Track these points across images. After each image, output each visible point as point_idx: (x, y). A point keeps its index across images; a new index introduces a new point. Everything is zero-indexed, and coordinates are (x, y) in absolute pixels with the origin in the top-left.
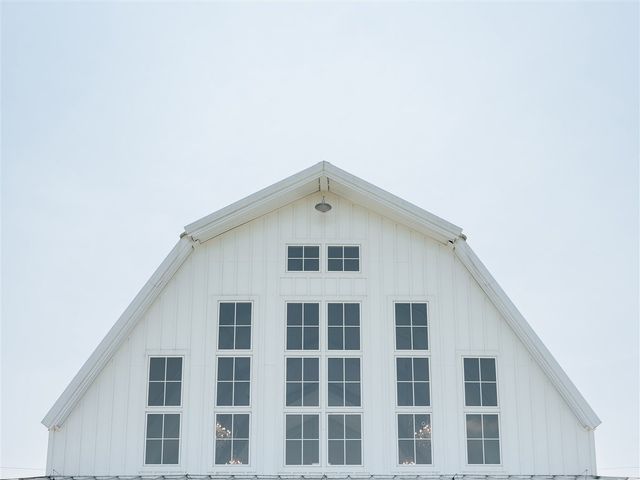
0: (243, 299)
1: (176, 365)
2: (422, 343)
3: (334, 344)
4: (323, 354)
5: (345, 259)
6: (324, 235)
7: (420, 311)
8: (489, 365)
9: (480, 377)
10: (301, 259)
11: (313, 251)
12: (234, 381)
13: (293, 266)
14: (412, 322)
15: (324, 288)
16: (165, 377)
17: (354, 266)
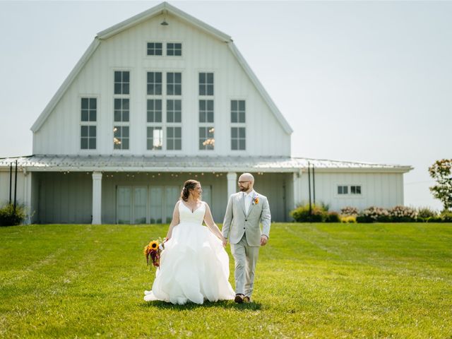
0: (126, 70)
1: (94, 101)
2: (211, 92)
3: (170, 92)
4: (164, 97)
6: (165, 37)
7: (211, 76)
8: (242, 103)
9: (238, 109)
11: (159, 45)
12: (121, 111)
13: (150, 53)
14: (206, 82)
15: (164, 64)
16: (89, 108)
17: (179, 53)
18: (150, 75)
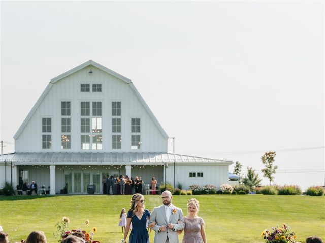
0: (68, 101)
1: (49, 120)
2: (119, 114)
5: (98, 88)
6: (91, 80)
7: (119, 104)
8: (138, 120)
10: (85, 88)
11: (88, 85)
12: (66, 126)
13: (82, 90)
14: (117, 107)
15: (91, 97)
16: (47, 124)
17: (100, 90)
18: (83, 104)
